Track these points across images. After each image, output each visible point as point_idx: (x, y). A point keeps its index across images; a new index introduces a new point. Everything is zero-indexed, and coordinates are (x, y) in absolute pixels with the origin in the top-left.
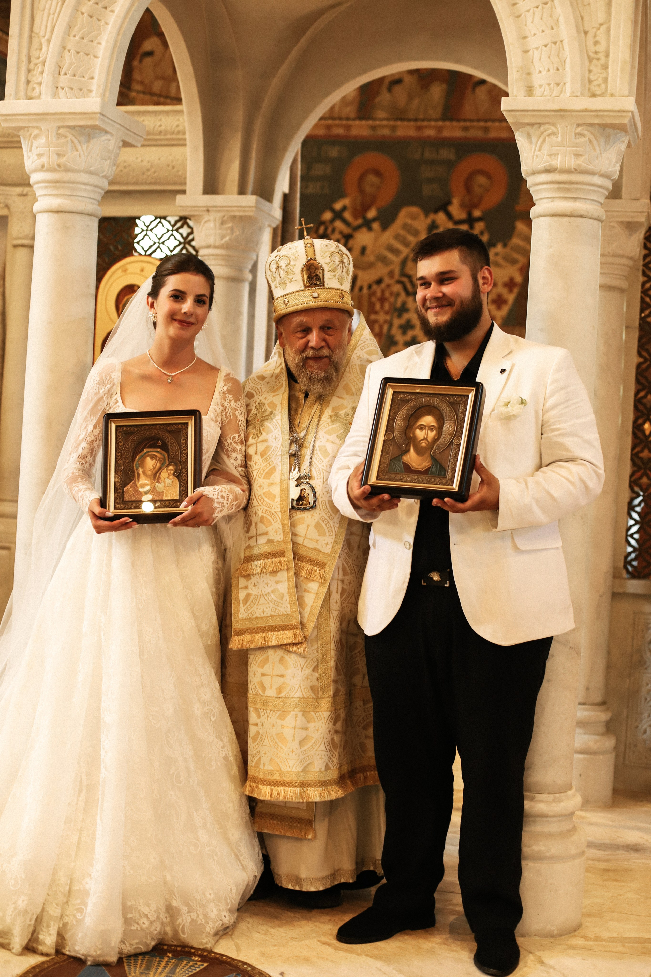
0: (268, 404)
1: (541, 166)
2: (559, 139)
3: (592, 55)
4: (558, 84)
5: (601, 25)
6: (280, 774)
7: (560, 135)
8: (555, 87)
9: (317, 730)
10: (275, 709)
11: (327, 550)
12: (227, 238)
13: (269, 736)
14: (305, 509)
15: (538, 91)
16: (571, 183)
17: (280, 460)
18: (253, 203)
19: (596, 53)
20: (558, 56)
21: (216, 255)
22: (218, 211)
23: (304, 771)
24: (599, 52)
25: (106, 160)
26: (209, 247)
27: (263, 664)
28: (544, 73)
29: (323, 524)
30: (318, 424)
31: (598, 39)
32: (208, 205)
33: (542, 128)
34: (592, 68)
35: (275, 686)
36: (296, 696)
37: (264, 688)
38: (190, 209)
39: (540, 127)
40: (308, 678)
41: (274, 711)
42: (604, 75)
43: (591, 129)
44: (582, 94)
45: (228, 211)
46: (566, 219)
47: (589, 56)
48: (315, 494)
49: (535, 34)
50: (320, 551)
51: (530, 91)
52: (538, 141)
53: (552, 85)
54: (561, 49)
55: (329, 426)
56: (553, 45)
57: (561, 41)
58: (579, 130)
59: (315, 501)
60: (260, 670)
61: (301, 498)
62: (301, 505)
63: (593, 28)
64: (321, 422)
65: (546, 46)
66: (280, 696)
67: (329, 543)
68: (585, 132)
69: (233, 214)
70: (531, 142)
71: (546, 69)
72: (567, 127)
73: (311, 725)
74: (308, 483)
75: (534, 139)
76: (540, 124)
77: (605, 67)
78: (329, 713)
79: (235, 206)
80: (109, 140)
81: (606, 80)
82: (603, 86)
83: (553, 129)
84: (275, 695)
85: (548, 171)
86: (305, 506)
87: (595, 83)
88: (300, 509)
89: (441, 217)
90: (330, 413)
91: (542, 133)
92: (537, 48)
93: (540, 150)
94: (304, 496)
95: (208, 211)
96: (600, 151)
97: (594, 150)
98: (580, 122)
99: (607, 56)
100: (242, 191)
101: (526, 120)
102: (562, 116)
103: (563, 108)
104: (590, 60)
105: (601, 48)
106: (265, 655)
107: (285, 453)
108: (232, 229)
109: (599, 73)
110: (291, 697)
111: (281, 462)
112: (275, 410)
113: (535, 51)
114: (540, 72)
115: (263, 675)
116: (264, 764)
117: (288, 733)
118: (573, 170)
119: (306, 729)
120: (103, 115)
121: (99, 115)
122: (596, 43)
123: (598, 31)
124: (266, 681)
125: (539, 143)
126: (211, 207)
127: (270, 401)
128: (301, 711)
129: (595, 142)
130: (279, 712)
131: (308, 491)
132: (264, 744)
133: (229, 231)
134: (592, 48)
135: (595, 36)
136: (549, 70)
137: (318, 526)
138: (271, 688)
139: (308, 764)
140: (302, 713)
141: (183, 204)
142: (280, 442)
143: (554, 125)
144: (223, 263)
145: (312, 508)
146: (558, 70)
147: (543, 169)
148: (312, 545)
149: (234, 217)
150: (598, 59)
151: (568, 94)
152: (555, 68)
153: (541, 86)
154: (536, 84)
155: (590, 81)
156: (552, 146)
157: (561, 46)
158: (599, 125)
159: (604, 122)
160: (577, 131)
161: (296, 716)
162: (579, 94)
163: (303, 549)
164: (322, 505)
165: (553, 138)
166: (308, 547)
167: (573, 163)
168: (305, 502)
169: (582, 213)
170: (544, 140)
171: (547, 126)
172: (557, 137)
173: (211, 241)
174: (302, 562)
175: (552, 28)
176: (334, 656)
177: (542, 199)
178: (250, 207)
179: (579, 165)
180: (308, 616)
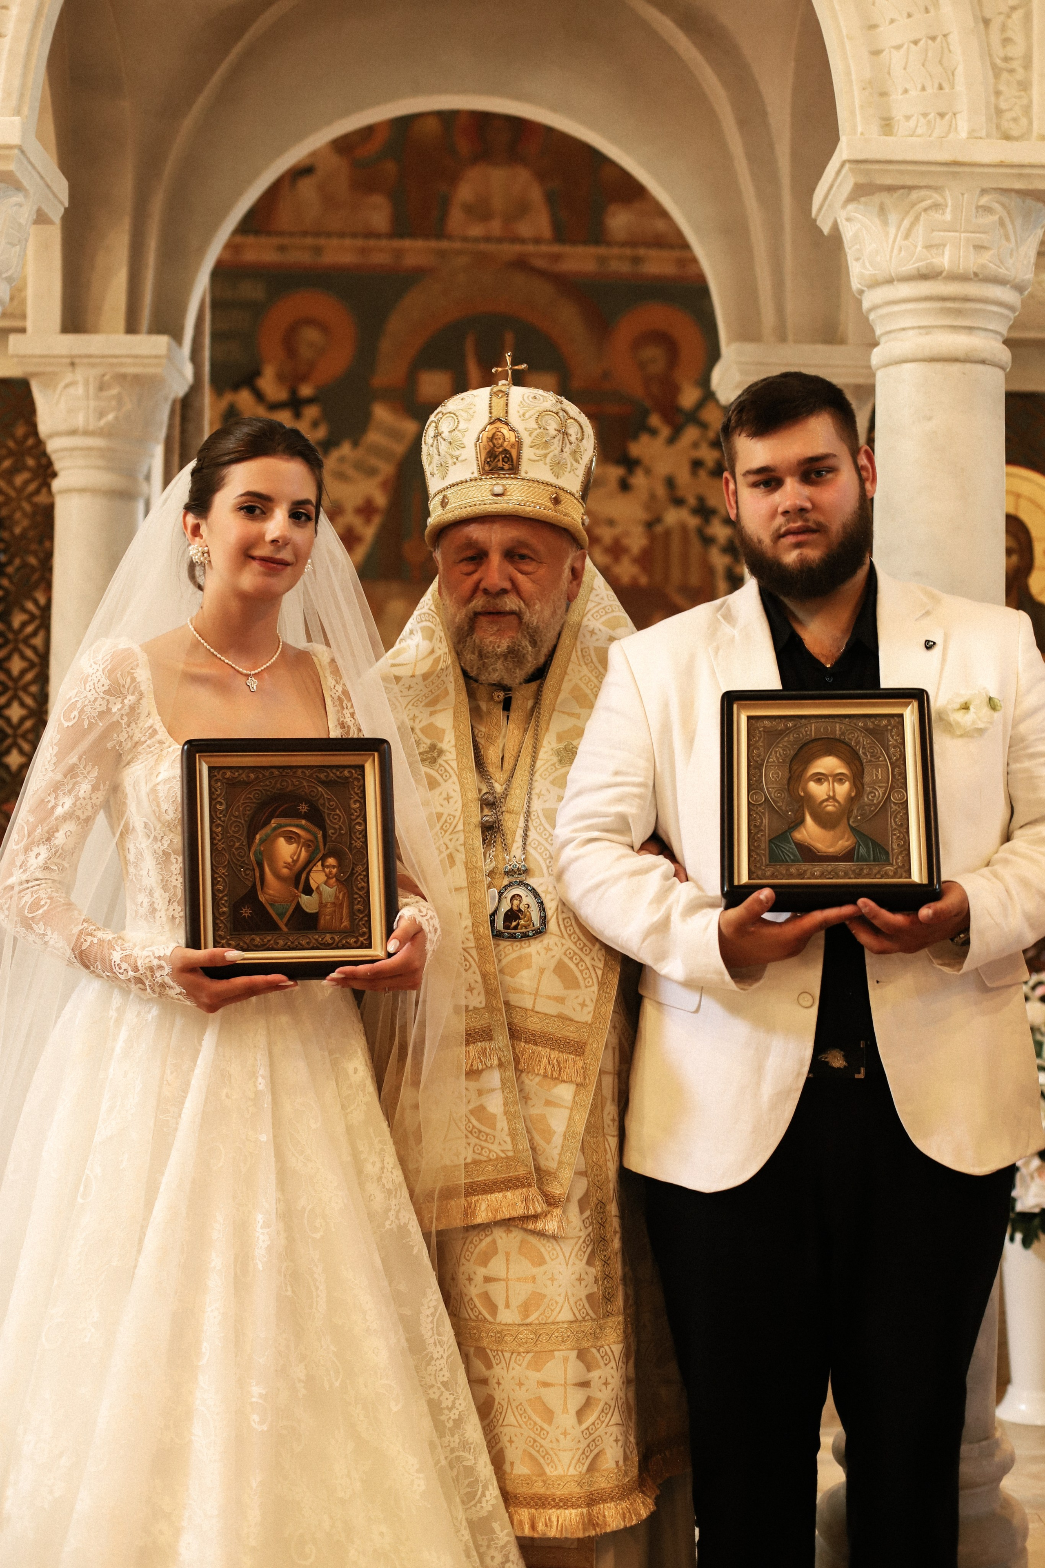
0: (422, 730)
1: (909, 267)
2: (948, 217)
3: (998, 62)
4: (942, 115)
5: (1014, 8)
6: (544, 1482)
7: (948, 210)
8: (938, 120)
9: (606, 1384)
10: (521, 1350)
11: (585, 1016)
12: (110, 417)
13: (514, 1405)
14: (525, 936)
15: (902, 127)
16: (966, 299)
17: (461, 841)
18: (163, 351)
19: (1006, 59)
20: (940, 62)
21: (90, 448)
22: (93, 365)
23: (591, 1468)
24: (1011, 59)
25: (14, 245)
26: (73, 432)
27: (485, 1260)
28: (913, 93)
29: (572, 966)
30: (533, 766)
31: (1009, 34)
32: (75, 352)
33: (915, 195)
34: (1002, 88)
35: (515, 1302)
36: (561, 1318)
37: (493, 1308)
38: (35, 360)
39: (909, 194)
40: (580, 1279)
41: (519, 1354)
42: (1025, 101)
43: (1003, 199)
44: (988, 136)
45: (112, 365)
46: (956, 367)
47: (994, 66)
48: (541, 904)
49: (892, 21)
50: (571, 1020)
51: (887, 125)
52: (903, 220)
53: (931, 116)
54: (946, 50)
55: (556, 769)
56: (930, 42)
57: (945, 36)
58: (984, 200)
59: (544, 920)
60: (481, 1272)
61: (512, 915)
62: (516, 928)
63: (1000, 13)
64: (539, 763)
65: (916, 43)
66: (528, 1321)
67: (588, 1002)
68: (996, 206)
69: (123, 370)
70: (885, 223)
71: (919, 87)
72: (963, 194)
73: (595, 1375)
74: (521, 883)
75: (893, 218)
76: (911, 188)
77: (1025, 86)
78: (621, 1346)
79: (128, 356)
80: (20, 205)
81: (1027, 109)
82: (1024, 121)
83: (936, 197)
84: (518, 1320)
85: (923, 276)
86: (524, 930)
87: (1008, 115)
88: (513, 937)
89: (244, 399)
90: (555, 745)
91: (913, 205)
92: (898, 47)
93: (907, 237)
94: (520, 910)
95: (73, 364)
96: (1016, 241)
97: (1007, 239)
98: (987, 185)
99: (1027, 65)
100: (131, 328)
101: (888, 181)
102: (955, 174)
103: (960, 158)
104: (997, 72)
105: (1017, 50)
106: (489, 1239)
107: (472, 827)
108: (119, 398)
109: (1015, 97)
110: (549, 1321)
111: (465, 844)
112: (441, 741)
113: (894, 52)
114: (906, 91)
115: (487, 1280)
116: (512, 1464)
117: (553, 1397)
118: (972, 276)
119: (585, 1384)
120: (23, 152)
121: (16, 151)
122: (1006, 41)
123: (1010, 21)
124: (497, 1292)
125: (906, 223)
126: (80, 356)
127: (424, 723)
128: (573, 1349)
129: (1009, 227)
130: (530, 1355)
131: (528, 899)
132: (505, 1423)
133: (114, 403)
134: (999, 51)
135: (1004, 28)
136: (923, 89)
137: (560, 969)
138: (507, 1306)
139: (597, 1455)
140: (576, 1352)
141: (22, 352)
142: (459, 805)
143: (936, 189)
144: (101, 463)
145: (539, 932)
146: (941, 88)
147: (915, 272)
148: (552, 1009)
149: (124, 376)
150: (1012, 71)
151: (964, 135)
152: (936, 85)
153: (908, 118)
154: (898, 114)
155: (999, 112)
156: (933, 231)
157: (945, 45)
158: (1019, 192)
159: (1030, 187)
160: (980, 203)
161: (566, 1359)
162: (983, 133)
163: (535, 1019)
164: (566, 927)
165: (936, 216)
166: (546, 1014)
167: (971, 262)
168: (522, 922)
169: (984, 355)
170: (917, 218)
171: (923, 193)
172: (943, 214)
173: (79, 421)
174: (536, 1044)
175: (927, 11)
176: (618, 1229)
177: (904, 329)
178: (156, 357)
179: (984, 266)
180: (560, 1155)
